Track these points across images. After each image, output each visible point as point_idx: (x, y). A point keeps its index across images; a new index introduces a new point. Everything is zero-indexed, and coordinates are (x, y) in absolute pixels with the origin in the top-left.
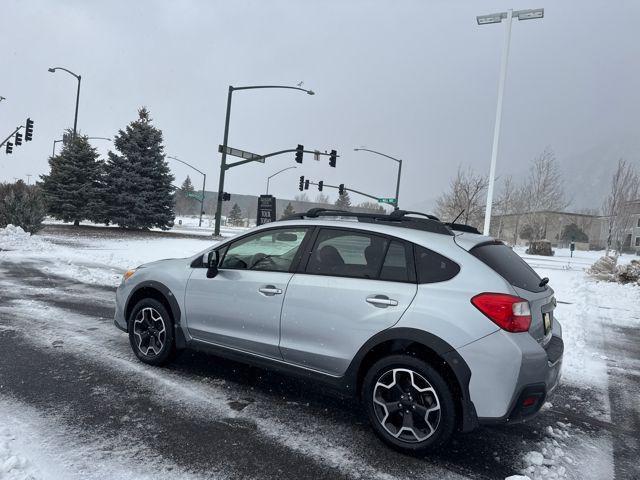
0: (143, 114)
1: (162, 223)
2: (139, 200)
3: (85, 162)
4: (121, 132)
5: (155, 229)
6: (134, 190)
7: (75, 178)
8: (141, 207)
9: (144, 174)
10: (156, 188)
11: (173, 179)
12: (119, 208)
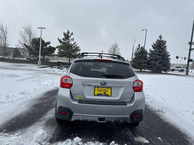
0: (160, 37)
1: (165, 70)
2: (157, 63)
3: (142, 53)
4: (154, 44)
5: (163, 72)
6: (156, 60)
7: (139, 58)
8: (158, 65)
9: (159, 55)
10: (163, 59)
11: (170, 56)
12: (151, 66)
